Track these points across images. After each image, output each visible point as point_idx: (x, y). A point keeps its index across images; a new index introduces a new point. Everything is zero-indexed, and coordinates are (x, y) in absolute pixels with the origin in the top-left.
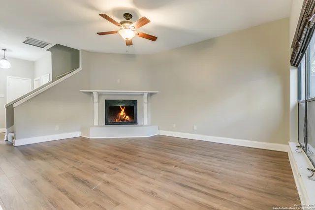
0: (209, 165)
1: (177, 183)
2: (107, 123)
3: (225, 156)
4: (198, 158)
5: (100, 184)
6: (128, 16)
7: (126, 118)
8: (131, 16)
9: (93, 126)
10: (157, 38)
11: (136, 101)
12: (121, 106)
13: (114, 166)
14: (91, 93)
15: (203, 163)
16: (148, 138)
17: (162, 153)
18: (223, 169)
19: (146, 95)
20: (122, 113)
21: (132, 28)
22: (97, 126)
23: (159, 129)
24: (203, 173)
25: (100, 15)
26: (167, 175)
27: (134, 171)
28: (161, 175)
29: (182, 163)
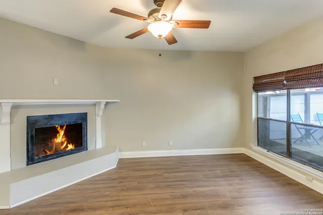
2: (30, 161)
11: (86, 114)
12: (57, 125)
20: (60, 138)
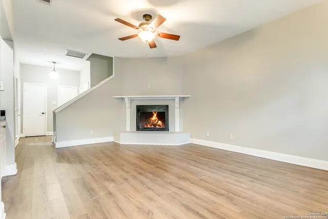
0: (236, 185)
1: (183, 205)
2: (138, 129)
3: (261, 175)
4: (224, 174)
5: (102, 194)
6: (147, 17)
7: (158, 123)
8: (150, 17)
9: (126, 132)
10: (179, 37)
11: (168, 106)
12: (153, 111)
13: (125, 175)
14: (123, 98)
15: (227, 182)
16: (178, 146)
17: (184, 165)
18: (251, 193)
19: (177, 100)
20: (154, 118)
21: (150, 29)
22: (128, 132)
23: (191, 137)
24: (222, 195)
25: (116, 20)
26: (176, 193)
27: (143, 183)
28: (169, 192)
29: (201, 180)
